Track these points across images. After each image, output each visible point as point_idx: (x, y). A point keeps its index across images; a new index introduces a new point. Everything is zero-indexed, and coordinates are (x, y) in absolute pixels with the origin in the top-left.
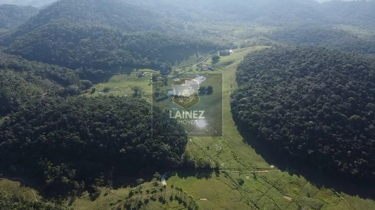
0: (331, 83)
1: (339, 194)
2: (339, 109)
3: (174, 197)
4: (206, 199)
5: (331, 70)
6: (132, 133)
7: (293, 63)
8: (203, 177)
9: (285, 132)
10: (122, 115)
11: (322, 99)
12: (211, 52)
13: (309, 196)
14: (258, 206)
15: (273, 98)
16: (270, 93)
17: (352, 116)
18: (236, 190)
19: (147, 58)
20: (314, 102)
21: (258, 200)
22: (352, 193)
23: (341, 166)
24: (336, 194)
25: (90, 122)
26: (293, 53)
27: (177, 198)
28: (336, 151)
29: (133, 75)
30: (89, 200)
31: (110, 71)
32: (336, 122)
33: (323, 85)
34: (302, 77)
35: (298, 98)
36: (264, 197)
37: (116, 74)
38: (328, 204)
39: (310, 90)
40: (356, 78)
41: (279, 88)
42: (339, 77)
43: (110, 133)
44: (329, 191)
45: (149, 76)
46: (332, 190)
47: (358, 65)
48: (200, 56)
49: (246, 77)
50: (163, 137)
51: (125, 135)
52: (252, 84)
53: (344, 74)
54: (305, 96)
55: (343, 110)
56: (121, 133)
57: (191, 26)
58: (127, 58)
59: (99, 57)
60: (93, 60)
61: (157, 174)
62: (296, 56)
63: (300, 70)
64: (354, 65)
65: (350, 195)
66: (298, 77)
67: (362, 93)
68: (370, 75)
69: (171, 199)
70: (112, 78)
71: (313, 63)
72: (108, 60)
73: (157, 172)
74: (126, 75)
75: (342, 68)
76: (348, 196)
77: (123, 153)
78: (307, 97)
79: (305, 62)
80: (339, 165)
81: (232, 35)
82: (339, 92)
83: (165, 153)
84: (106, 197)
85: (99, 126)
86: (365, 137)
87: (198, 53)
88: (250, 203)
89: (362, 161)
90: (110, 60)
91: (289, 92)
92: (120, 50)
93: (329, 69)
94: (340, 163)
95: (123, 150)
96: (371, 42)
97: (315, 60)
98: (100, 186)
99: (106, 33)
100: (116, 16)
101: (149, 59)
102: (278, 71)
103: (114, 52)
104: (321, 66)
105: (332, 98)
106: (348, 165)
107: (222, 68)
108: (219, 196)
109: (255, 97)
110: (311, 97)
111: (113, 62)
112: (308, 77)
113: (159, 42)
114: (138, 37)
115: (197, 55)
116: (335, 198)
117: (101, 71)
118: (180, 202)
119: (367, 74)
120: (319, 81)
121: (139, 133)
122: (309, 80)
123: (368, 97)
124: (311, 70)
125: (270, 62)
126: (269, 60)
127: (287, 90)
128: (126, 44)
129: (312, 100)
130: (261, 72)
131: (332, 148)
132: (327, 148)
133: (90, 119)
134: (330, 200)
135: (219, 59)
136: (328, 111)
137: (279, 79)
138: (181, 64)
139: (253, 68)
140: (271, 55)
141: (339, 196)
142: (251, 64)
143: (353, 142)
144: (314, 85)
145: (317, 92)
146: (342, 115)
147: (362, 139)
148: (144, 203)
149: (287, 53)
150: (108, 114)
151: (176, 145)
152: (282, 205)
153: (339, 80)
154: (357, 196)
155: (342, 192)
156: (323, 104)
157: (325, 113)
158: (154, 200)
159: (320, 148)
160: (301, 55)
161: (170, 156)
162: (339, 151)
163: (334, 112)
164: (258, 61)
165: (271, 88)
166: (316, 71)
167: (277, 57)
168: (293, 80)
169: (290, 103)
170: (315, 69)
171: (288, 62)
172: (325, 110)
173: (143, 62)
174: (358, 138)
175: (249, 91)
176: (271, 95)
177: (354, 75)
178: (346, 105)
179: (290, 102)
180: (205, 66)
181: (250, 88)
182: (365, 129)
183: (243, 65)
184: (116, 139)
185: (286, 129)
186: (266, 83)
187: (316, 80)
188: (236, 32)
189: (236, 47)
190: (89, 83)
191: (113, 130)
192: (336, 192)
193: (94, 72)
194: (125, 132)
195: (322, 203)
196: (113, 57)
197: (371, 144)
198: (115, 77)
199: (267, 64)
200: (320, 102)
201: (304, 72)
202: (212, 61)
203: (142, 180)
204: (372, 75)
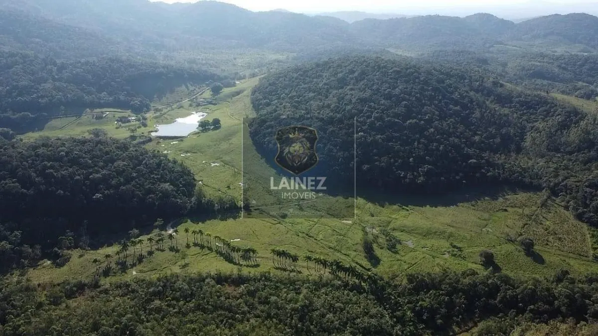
0: (378, 90)
1: (406, 208)
2: (391, 115)
3: (191, 244)
4: (239, 240)
5: (376, 76)
6: (109, 172)
7: (327, 74)
8: (229, 217)
9: (330, 151)
10: (86, 152)
11: (370, 107)
12: (207, 82)
13: (373, 216)
14: (312, 235)
15: (309, 116)
16: (303, 112)
17: (408, 122)
18: (279, 224)
19: (105, 93)
20: (361, 111)
21: (310, 229)
22: (422, 204)
23: (405, 177)
24: (403, 209)
25: (33, 163)
26: (326, 63)
27: (196, 245)
28: (397, 161)
29: (86, 117)
30: (53, 268)
31: (46, 114)
32: (391, 130)
33: (368, 93)
34: (342, 88)
35: (340, 111)
36: (316, 225)
37: (55, 118)
38: (397, 219)
39: (354, 100)
40: (407, 82)
41: (314, 104)
42: (386, 82)
43: (71, 176)
44: (395, 207)
45: (114, 117)
46: (399, 206)
47: (407, 69)
48: (191, 88)
49: (266, 100)
50: (159, 177)
51: (99, 175)
52: (277, 107)
53: (391, 79)
54: (349, 107)
55: (397, 115)
56: (91, 173)
57: (167, 56)
58: (71, 94)
59: (20, 95)
60: (10, 100)
61: (159, 222)
62: (330, 68)
63: (338, 80)
64: (402, 69)
65: (420, 206)
66: (337, 89)
67: (416, 97)
68: (422, 79)
69: (188, 246)
70: (49, 123)
71: (352, 72)
72: (38, 97)
73: (158, 219)
74: (75, 118)
75: (388, 72)
76: (418, 208)
77: (98, 199)
78: (352, 108)
79: (342, 72)
80: (402, 175)
81: (234, 65)
82: (389, 97)
83: (166, 195)
84: (82, 258)
85: (52, 167)
86: (426, 142)
87: (189, 85)
88: (300, 234)
89: (426, 167)
90: (42, 97)
91: (329, 106)
92: (57, 84)
93: (374, 76)
94: (403, 173)
95: (99, 195)
96: (419, 59)
97: (354, 68)
98: (68, 248)
99: (27, 60)
100: (37, 40)
101: (110, 94)
102: (310, 86)
103: (48, 85)
104: (363, 73)
105: (382, 105)
106: (413, 174)
107: (229, 100)
108: (256, 234)
109: (284, 118)
110: (356, 107)
111: (49, 100)
112: (348, 87)
113: (123, 69)
114: (87, 63)
115: (187, 87)
116: (404, 213)
117: (29, 114)
118: (202, 247)
119: (418, 78)
120: (364, 89)
121: (120, 173)
122: (351, 89)
123: (423, 101)
124: (352, 79)
125: (296, 79)
126: (295, 77)
127: (325, 104)
128: (66, 74)
129: (358, 110)
130: (287, 91)
131: (390, 158)
132: (385, 159)
133: (33, 160)
134: (399, 215)
135: (221, 90)
136: (380, 119)
137: (311, 95)
138: (164, 100)
139: (274, 88)
140: (297, 70)
141: (408, 210)
142: (270, 85)
143: (415, 149)
144: (358, 94)
145: (363, 101)
146: (396, 120)
147: (423, 143)
148: (148, 255)
149: (318, 65)
150: (62, 151)
151: (181, 185)
152: (341, 229)
153: (387, 85)
154: (428, 206)
155: (410, 206)
156: (372, 113)
157: (376, 122)
158: (163, 251)
159: (377, 161)
160: (335, 65)
161: (175, 197)
162: (400, 161)
163: (386, 120)
164: (281, 79)
165: (303, 106)
166: (358, 80)
167: (305, 72)
168: (330, 93)
169: (332, 118)
170: (355, 77)
171: (321, 76)
172: (376, 118)
173: (100, 99)
174: (419, 143)
175: (274, 115)
176: (304, 114)
177: (404, 79)
178: (400, 110)
179: (331, 116)
180: (202, 100)
181: (275, 111)
182: (425, 133)
183: (259, 87)
184: (84, 182)
185: (331, 147)
186: (296, 102)
187: (359, 89)
188: (239, 61)
189: (244, 78)
190: (8, 132)
191: (77, 171)
192: (404, 207)
193: (15, 117)
194: (98, 172)
195: (389, 219)
196: (48, 93)
197: (434, 147)
198: (54, 123)
199: (293, 82)
200: (368, 111)
201: (342, 83)
202: (211, 93)
203: (136, 231)
204: (424, 79)
